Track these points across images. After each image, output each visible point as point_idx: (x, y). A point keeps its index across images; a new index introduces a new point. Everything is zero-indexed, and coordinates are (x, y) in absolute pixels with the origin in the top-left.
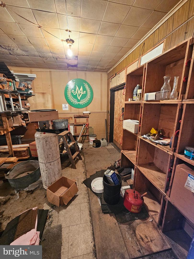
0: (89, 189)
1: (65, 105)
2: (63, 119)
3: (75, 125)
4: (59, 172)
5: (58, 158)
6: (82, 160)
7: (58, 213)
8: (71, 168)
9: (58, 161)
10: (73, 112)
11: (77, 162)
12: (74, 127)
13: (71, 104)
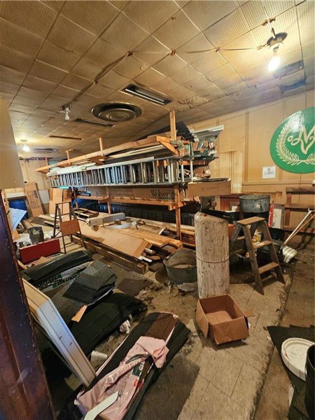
0: (276, 350)
1: (269, 169)
2: (261, 194)
3: (286, 209)
4: (223, 284)
5: (223, 260)
6: (284, 283)
7: (203, 346)
8: (252, 289)
9: (222, 265)
10: (284, 181)
11: (271, 283)
12: (283, 212)
13: (282, 166)
